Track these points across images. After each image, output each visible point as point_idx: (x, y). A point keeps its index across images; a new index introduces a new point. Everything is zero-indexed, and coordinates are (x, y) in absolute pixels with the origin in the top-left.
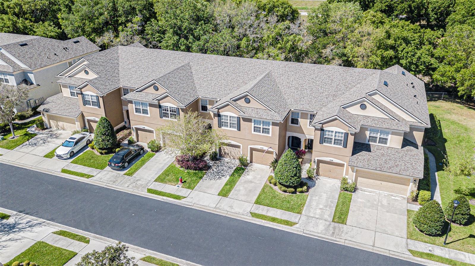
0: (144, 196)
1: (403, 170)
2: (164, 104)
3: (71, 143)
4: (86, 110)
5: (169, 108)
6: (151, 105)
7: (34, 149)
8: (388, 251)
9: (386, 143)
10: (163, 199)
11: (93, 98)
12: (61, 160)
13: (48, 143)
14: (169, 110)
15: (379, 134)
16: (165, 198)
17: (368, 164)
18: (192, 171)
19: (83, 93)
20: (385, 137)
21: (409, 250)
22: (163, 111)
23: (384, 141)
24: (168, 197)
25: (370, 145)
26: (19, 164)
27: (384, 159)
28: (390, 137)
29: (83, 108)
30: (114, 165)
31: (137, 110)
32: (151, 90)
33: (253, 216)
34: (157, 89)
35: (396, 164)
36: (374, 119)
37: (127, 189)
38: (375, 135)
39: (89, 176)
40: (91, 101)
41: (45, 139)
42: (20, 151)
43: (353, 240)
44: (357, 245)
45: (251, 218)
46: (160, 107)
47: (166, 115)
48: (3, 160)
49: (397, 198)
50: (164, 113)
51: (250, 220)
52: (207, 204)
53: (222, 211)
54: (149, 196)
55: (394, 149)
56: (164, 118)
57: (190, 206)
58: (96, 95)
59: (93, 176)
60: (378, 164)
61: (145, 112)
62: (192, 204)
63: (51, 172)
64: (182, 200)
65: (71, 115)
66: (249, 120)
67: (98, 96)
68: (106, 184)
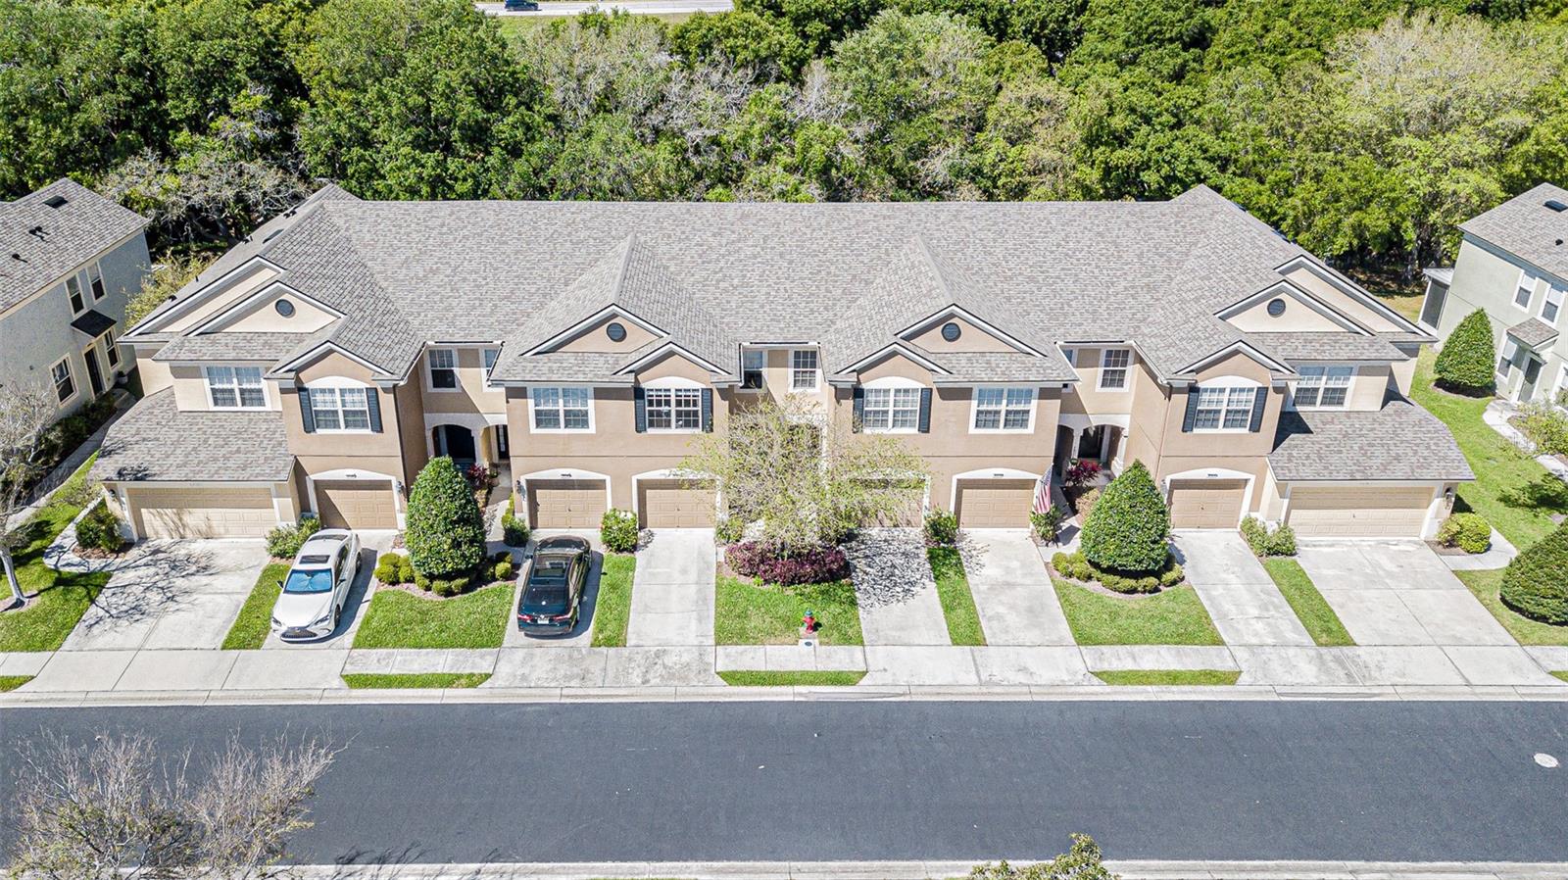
0: (727, 700)
1: (1418, 467)
2: (651, 383)
3: (318, 577)
4: (315, 449)
5: (673, 394)
6: (601, 394)
7: (151, 631)
8: (1512, 690)
9: (1340, 402)
10: (801, 694)
11: (348, 397)
12: (310, 646)
13: (186, 598)
14: (673, 403)
15: (1324, 378)
16: (799, 689)
17: (1326, 468)
18: (809, 589)
19: (306, 386)
20: (1339, 385)
21: (1552, 673)
22: (647, 408)
23: (1335, 396)
24: (812, 683)
25: (1297, 414)
26: (139, 695)
27: (1356, 447)
28: (1352, 383)
29: (299, 443)
30: (547, 622)
31: (544, 419)
32: (600, 339)
33: (1109, 683)
34: (618, 334)
35: (1393, 453)
36: (1307, 338)
37: (644, 690)
38: (1311, 385)
39: (474, 681)
40: (340, 409)
41: (160, 584)
42: (99, 646)
43: (1410, 681)
44: (1433, 693)
45: (1109, 689)
46: (638, 393)
47: (659, 420)
48: (54, 696)
49: (1402, 547)
50: (651, 413)
51: (1108, 694)
52: (949, 680)
53: (1012, 690)
54: (743, 695)
55: (1362, 416)
56: (650, 431)
57: (901, 695)
58: (364, 385)
59: (488, 676)
60: (1350, 463)
61: (577, 419)
62: (906, 689)
63: (309, 697)
64: (861, 683)
65: (258, 475)
66: (964, 394)
67: (376, 389)
68: (558, 691)
